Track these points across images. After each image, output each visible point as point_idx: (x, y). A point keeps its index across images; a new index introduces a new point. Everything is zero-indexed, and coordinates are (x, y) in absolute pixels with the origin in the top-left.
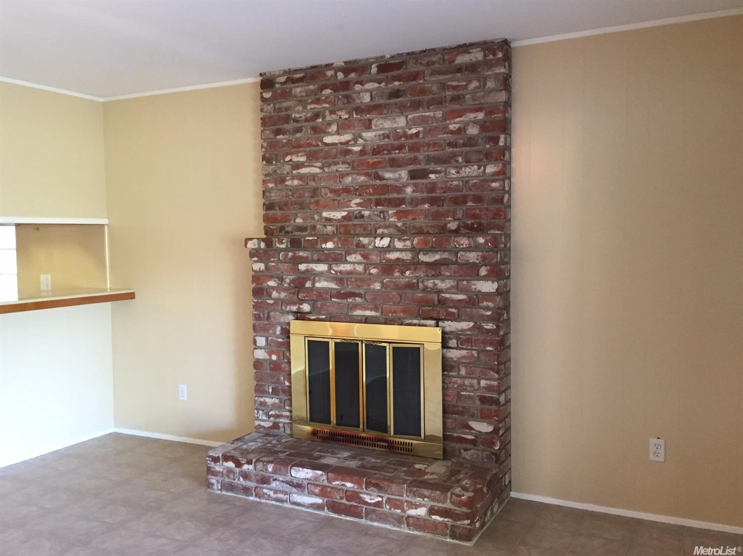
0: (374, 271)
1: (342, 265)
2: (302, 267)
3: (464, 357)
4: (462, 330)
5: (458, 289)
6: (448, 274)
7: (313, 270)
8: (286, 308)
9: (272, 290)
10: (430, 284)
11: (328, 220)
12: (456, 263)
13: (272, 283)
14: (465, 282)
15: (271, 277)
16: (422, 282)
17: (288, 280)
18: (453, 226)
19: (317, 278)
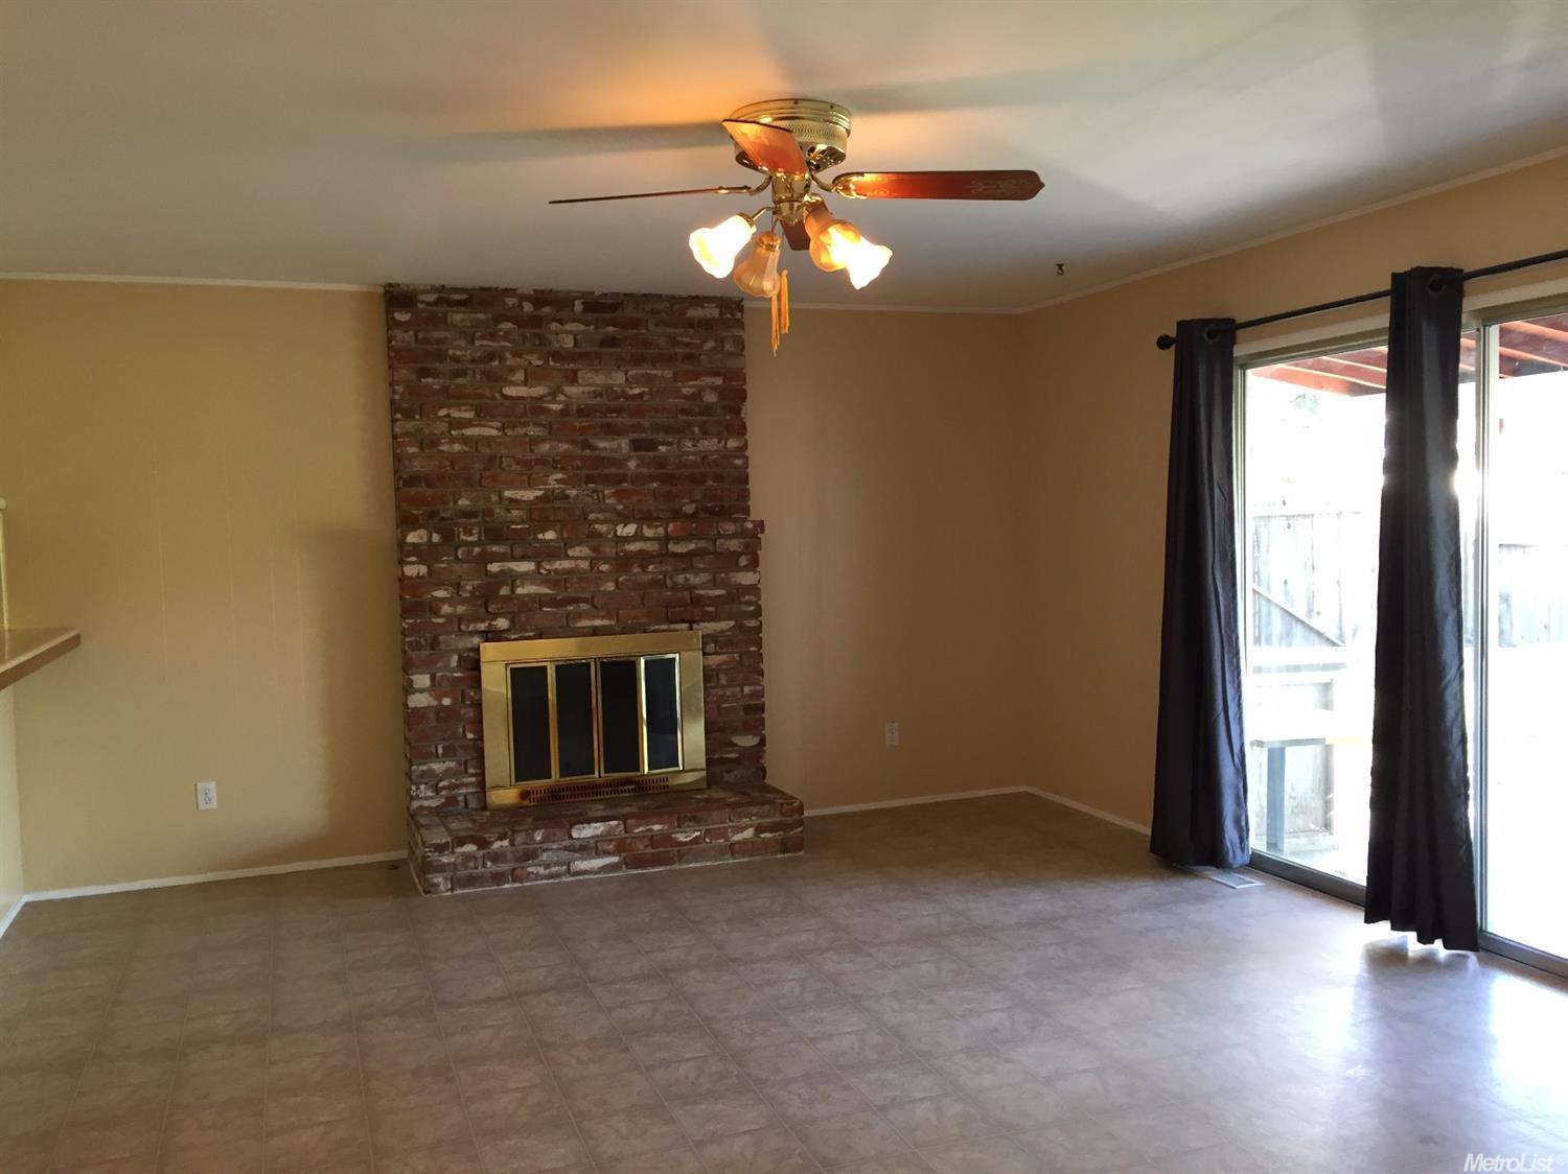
0: (604, 567)
1: (558, 562)
2: (494, 567)
3: (724, 663)
4: (722, 631)
5: (715, 584)
6: (701, 566)
7: (513, 570)
8: (468, 627)
9: (440, 604)
10: (680, 579)
11: (512, 501)
12: (714, 552)
13: (440, 593)
14: (723, 575)
15: (439, 585)
16: (671, 577)
17: (469, 588)
18: (689, 509)
19: (518, 582)
